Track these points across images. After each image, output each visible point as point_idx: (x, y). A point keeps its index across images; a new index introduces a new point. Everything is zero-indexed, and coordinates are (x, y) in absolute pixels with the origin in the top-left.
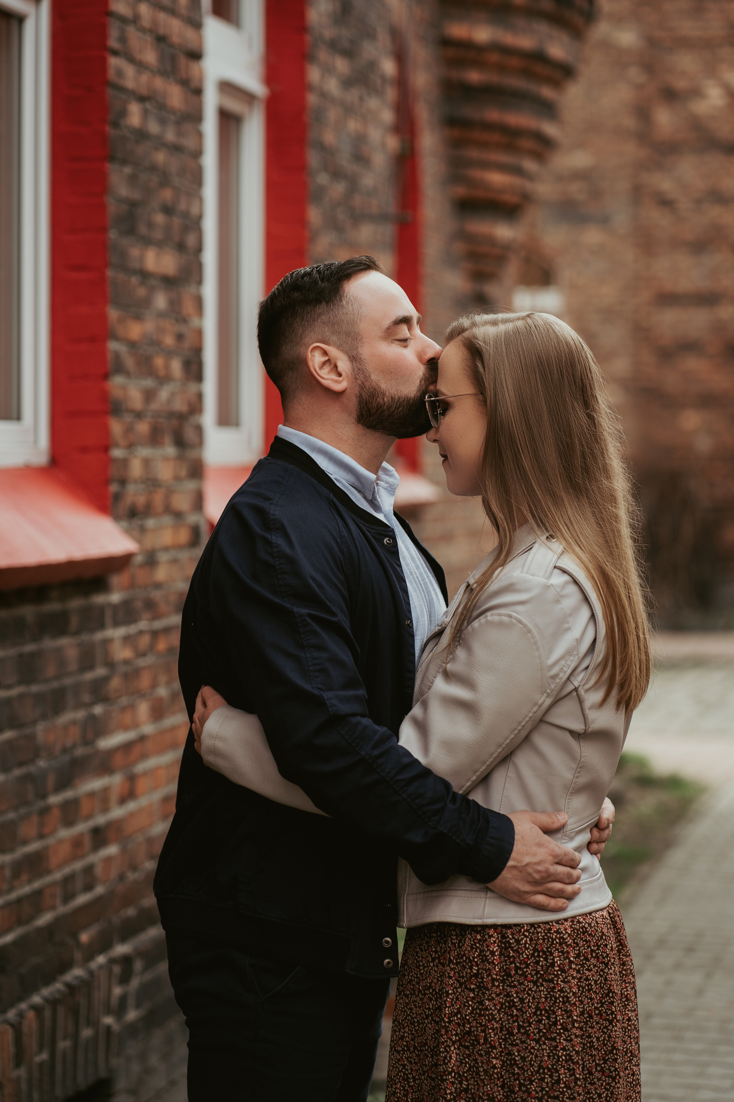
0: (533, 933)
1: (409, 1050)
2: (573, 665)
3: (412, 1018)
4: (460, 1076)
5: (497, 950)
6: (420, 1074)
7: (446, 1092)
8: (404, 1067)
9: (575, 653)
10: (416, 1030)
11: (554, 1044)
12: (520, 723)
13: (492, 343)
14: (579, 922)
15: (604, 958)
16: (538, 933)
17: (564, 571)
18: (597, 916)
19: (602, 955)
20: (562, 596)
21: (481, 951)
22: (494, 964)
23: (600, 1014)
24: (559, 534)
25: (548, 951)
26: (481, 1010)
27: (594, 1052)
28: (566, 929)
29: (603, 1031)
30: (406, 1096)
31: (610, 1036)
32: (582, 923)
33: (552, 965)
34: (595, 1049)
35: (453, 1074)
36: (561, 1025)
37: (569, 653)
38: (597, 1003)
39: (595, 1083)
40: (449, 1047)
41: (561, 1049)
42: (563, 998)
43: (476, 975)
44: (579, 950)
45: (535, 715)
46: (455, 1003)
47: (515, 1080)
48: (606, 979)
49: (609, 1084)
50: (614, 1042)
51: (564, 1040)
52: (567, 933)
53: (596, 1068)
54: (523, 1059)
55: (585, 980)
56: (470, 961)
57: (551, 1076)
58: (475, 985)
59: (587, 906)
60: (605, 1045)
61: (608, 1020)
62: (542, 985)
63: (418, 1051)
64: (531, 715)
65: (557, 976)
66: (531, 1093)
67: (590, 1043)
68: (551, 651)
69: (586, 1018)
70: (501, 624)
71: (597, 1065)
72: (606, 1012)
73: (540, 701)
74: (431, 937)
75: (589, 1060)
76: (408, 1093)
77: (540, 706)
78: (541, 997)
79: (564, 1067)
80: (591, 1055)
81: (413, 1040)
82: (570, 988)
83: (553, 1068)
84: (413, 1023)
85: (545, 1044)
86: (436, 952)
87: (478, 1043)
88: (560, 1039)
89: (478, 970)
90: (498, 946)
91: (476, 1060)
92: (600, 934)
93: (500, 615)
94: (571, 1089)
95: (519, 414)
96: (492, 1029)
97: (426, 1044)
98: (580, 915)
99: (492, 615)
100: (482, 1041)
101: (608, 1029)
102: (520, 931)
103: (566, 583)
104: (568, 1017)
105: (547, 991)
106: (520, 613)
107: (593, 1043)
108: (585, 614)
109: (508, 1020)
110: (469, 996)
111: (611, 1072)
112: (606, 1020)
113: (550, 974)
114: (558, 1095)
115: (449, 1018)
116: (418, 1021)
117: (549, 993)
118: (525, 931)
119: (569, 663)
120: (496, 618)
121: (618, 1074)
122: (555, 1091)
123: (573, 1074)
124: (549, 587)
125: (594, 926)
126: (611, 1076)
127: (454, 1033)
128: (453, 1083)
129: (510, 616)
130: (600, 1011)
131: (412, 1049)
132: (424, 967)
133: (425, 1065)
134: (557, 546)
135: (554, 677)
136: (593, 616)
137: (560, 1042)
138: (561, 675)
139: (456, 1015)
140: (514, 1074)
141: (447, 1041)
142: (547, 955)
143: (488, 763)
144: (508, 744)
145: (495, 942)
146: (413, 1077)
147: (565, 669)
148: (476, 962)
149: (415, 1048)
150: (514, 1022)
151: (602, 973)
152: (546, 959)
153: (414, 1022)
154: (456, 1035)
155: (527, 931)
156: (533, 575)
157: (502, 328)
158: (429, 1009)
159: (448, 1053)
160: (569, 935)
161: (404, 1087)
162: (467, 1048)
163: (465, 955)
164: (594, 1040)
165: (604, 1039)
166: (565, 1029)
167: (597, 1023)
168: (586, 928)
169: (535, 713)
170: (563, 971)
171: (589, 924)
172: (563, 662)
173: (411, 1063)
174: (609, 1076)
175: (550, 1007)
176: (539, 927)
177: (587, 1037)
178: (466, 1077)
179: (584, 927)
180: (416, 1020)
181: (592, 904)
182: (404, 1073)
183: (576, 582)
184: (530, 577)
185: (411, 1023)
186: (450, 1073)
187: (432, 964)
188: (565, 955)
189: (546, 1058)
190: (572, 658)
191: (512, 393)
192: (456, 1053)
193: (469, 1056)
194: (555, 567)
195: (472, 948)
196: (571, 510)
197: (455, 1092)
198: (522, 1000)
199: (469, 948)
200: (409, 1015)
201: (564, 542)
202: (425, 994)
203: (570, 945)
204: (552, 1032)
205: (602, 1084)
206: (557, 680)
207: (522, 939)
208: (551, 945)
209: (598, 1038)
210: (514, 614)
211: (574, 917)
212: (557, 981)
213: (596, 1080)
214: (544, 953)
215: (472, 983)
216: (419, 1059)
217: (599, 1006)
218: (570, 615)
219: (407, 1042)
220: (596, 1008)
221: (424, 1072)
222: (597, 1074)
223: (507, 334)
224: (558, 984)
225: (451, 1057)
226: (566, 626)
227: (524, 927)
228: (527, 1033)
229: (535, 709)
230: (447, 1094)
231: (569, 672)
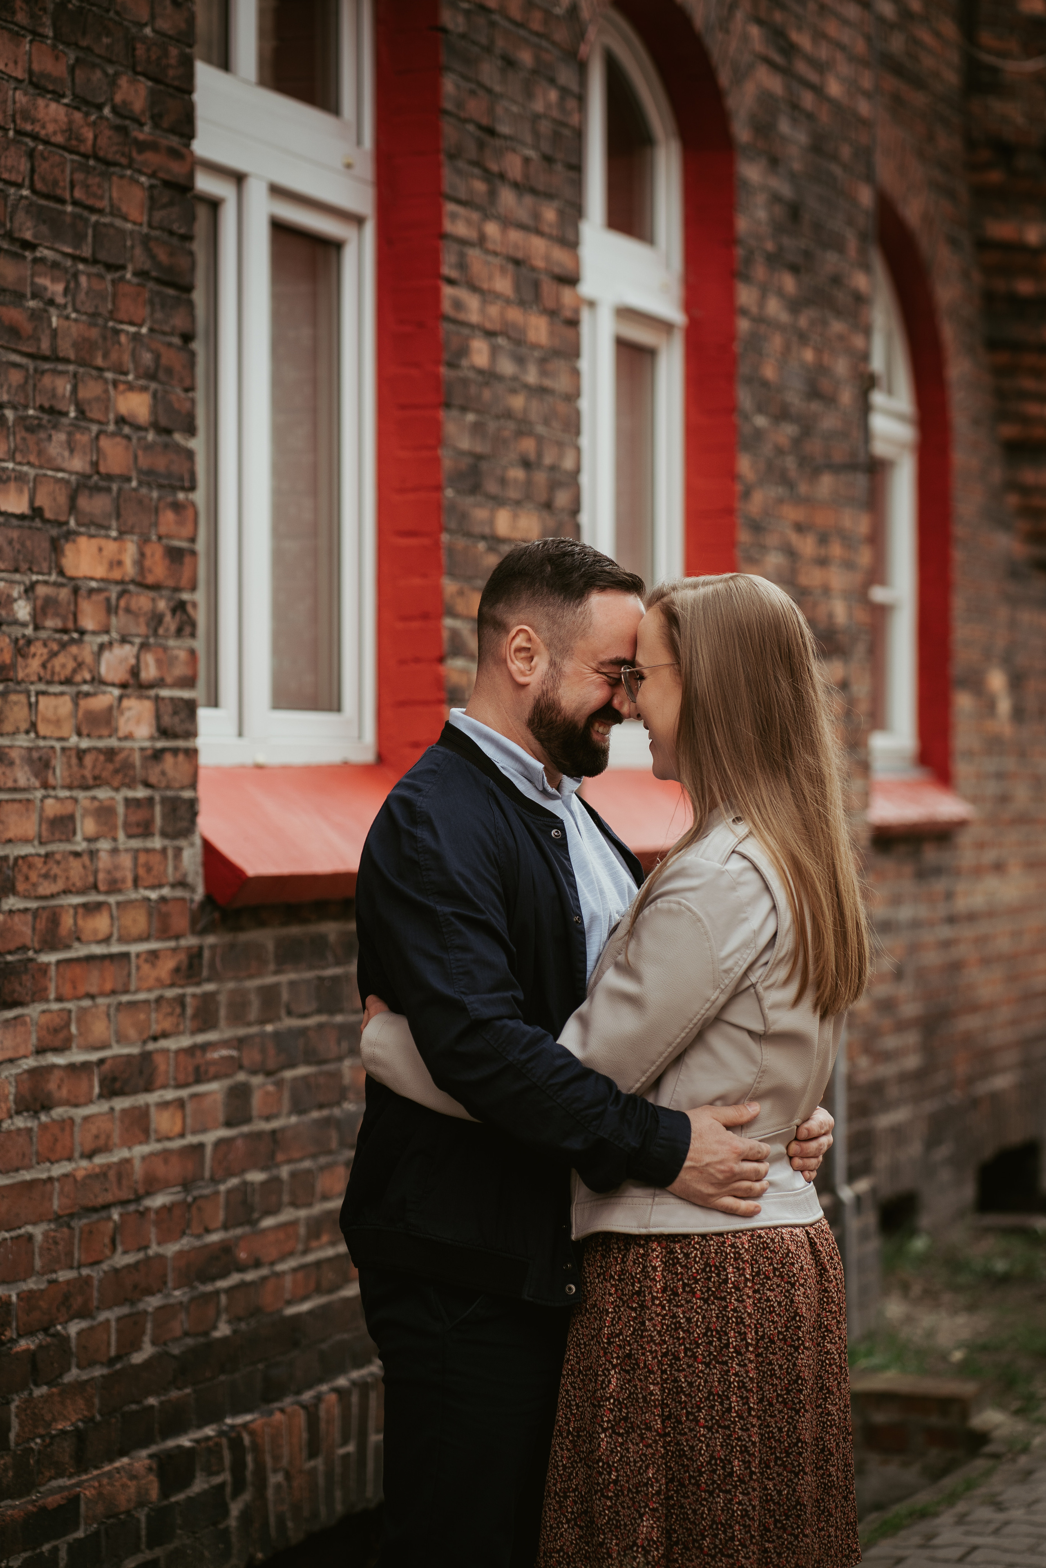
0: (705, 1246)
1: (573, 1374)
2: (750, 959)
3: (578, 1339)
4: (620, 1403)
5: (659, 1266)
6: (584, 1400)
7: (602, 1419)
8: (567, 1394)
9: (753, 946)
10: (582, 1353)
11: (725, 1368)
12: (691, 1020)
13: (689, 608)
14: (760, 1236)
15: (790, 1278)
16: (710, 1246)
17: (744, 857)
18: (784, 1231)
19: (787, 1274)
20: (739, 884)
21: (645, 1267)
22: (655, 1280)
23: (784, 1340)
24: (747, 817)
25: (721, 1266)
26: (642, 1331)
27: (775, 1382)
28: (742, 1244)
29: (787, 1359)
30: (567, 1424)
31: (794, 1365)
32: (763, 1237)
33: (726, 1281)
34: (776, 1378)
35: (612, 1401)
36: (734, 1347)
37: (745, 945)
38: (781, 1327)
39: (775, 1416)
40: (608, 1370)
41: (733, 1374)
42: (736, 1318)
43: (638, 1293)
44: (759, 1267)
45: (708, 1012)
46: (617, 1323)
47: (682, 1409)
48: (792, 1301)
49: (791, 1417)
50: (800, 1371)
51: (737, 1364)
52: (743, 1247)
53: (777, 1400)
54: (690, 1384)
55: (765, 1300)
56: (633, 1277)
57: (721, 1404)
58: (638, 1303)
59: (771, 1219)
60: (788, 1374)
61: (793, 1346)
62: (713, 1303)
63: (583, 1375)
64: (703, 1012)
65: (730, 1294)
66: (699, 1421)
67: (771, 1371)
68: (724, 942)
69: (766, 1343)
70: (670, 912)
71: (778, 1395)
72: (791, 1338)
73: (713, 998)
74: (597, 1251)
75: (769, 1389)
76: (570, 1421)
77: (714, 1002)
78: (712, 1317)
79: (736, 1394)
80: (772, 1385)
81: (578, 1363)
82: (745, 1307)
83: (724, 1395)
84: (578, 1345)
85: (715, 1367)
86: (601, 1267)
87: (639, 1366)
88: (732, 1363)
89: (640, 1288)
90: (661, 1261)
91: (635, 1386)
92: (786, 1251)
93: (670, 902)
94: (744, 1419)
95: (715, 685)
96: (650, 1351)
97: (591, 1367)
98: (762, 1229)
99: (662, 902)
100: (642, 1365)
101: (793, 1357)
102: (690, 1243)
103: (745, 869)
104: (742, 1340)
105: (718, 1309)
106: (691, 901)
107: (775, 1371)
108: (765, 904)
109: (674, 1343)
110: (630, 1315)
111: (795, 1404)
112: (791, 1346)
113: (722, 1291)
114: (729, 1425)
115: (608, 1339)
116: (585, 1343)
117: (721, 1312)
118: (695, 1243)
119: (745, 956)
120: (666, 905)
121: (804, 1407)
122: (726, 1420)
123: (747, 1403)
124: (723, 872)
125: (779, 1242)
126: (794, 1409)
127: (615, 1355)
128: (611, 1410)
129: (679, 903)
130: (784, 1336)
131: (576, 1374)
132: (591, 1284)
133: (589, 1391)
134: (742, 829)
135: (727, 971)
136: (774, 907)
137: (732, 1367)
138: (736, 969)
139: (618, 1336)
140: (680, 1402)
141: (605, 1364)
142: (719, 1271)
143: (658, 1063)
144: (679, 1043)
145: (657, 1256)
146: (577, 1405)
147: (740, 963)
148: (639, 1279)
149: (580, 1372)
150: (680, 1345)
151: (787, 1294)
152: (718, 1275)
153: (580, 1344)
154: (618, 1358)
155: (698, 1243)
156: (707, 860)
157: (702, 591)
158: (594, 1329)
159: (606, 1376)
160: (746, 1250)
161: (566, 1415)
162: (627, 1372)
163: (627, 1271)
164: (776, 1368)
165: (788, 1367)
166: (738, 1353)
167: (781, 1349)
168: (768, 1244)
169: (708, 1010)
170: (737, 1288)
171: (772, 1240)
172: (737, 955)
173: (574, 1388)
174: (792, 1409)
175: (721, 1328)
176: (712, 1239)
177: (767, 1364)
178: (626, 1405)
179: (765, 1242)
180: (582, 1342)
181: (778, 1219)
182: (567, 1400)
183: (756, 869)
184: (703, 861)
185: (577, 1345)
186: (608, 1399)
187: (597, 1281)
188: (740, 1271)
189: (716, 1384)
190: (748, 951)
191: (707, 661)
192: (617, 1378)
193: (629, 1381)
194: (733, 852)
195: (634, 1263)
196: (764, 790)
197: (614, 1420)
198: (689, 1320)
199: (632, 1264)
200: (574, 1336)
201: (751, 825)
202: (591, 1313)
203: (747, 1261)
204: (724, 1355)
205: (783, 1417)
206: (732, 975)
207: (692, 1252)
208: (724, 1260)
209: (781, 1366)
210: (684, 901)
211: (753, 1230)
212: (730, 1299)
213: (776, 1412)
214: (716, 1268)
215: (634, 1301)
216: (584, 1385)
217: (783, 1330)
218: (748, 904)
219: (571, 1365)
220: (779, 1332)
221: (588, 1398)
222: (778, 1406)
223: (705, 599)
224: (731, 1302)
225: (610, 1382)
226: (743, 915)
227: (694, 1239)
228: (694, 1357)
229: (707, 1005)
230: (603, 1422)
231: (745, 966)
